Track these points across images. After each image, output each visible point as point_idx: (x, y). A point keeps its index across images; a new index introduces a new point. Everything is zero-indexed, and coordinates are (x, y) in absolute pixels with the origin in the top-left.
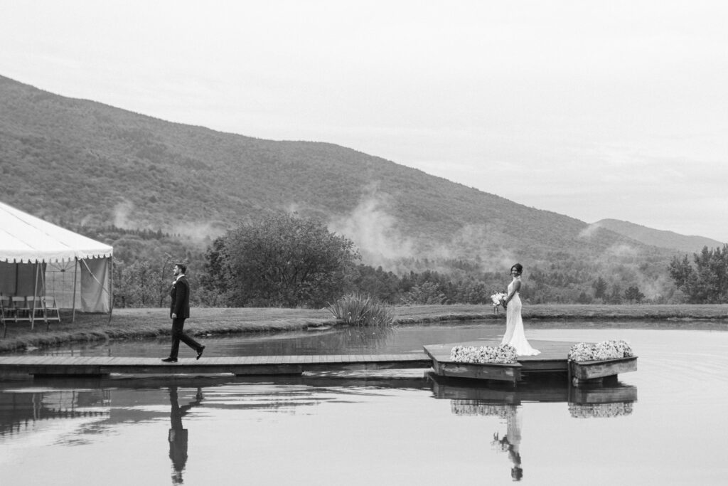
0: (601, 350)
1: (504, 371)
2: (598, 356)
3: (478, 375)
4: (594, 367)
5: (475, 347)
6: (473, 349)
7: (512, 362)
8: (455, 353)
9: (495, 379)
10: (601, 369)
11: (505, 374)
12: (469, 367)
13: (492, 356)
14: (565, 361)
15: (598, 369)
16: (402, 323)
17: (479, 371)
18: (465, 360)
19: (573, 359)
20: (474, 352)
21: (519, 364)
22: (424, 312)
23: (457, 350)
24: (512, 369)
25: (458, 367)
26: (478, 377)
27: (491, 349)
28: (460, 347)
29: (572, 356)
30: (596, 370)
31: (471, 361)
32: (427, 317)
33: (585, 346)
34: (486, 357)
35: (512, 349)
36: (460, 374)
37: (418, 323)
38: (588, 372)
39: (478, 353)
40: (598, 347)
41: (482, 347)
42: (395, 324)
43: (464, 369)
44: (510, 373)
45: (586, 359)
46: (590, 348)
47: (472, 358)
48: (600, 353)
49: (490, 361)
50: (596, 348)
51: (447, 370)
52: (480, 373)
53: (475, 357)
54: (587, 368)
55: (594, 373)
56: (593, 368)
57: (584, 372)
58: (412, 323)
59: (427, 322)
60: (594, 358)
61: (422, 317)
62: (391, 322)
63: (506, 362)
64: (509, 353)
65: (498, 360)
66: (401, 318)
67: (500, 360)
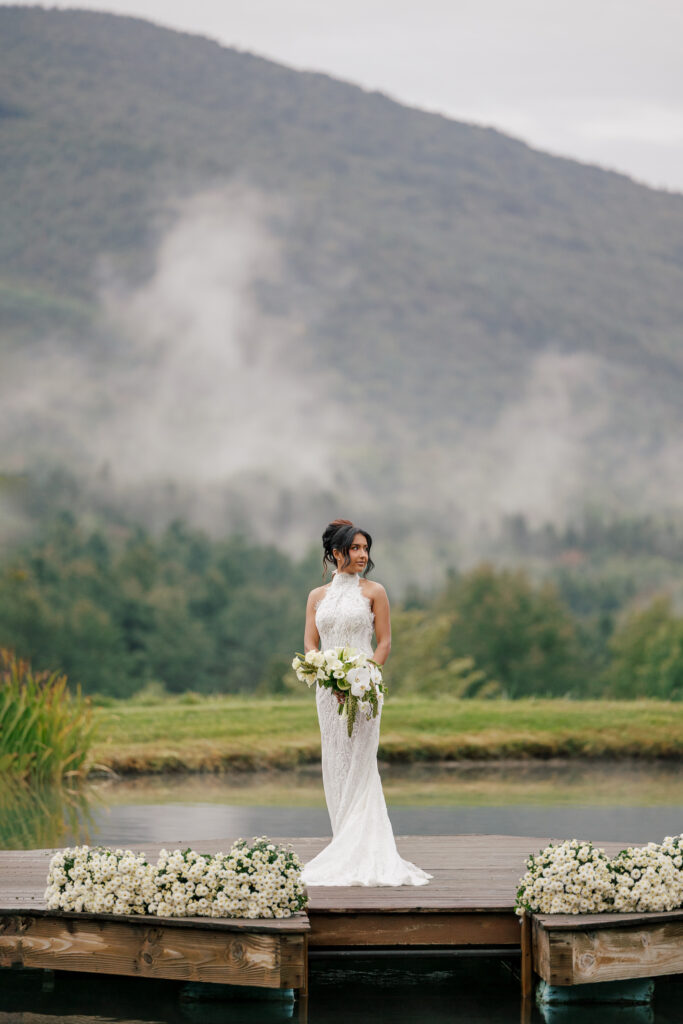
0: (651, 870)
1: (239, 949)
2: (635, 894)
3: (143, 962)
4: (606, 937)
5: (137, 854)
6: (131, 860)
7: (280, 913)
8: (58, 874)
9: (205, 979)
10: (640, 946)
11: (244, 964)
12: (111, 931)
13: (201, 890)
14: (507, 914)
15: (626, 945)
16: (128, 772)
17: (147, 947)
18: (97, 902)
19: (534, 905)
20: (131, 873)
21: (302, 923)
22: (239, 726)
23: (69, 865)
24: (267, 940)
25: (72, 931)
26: (145, 972)
27: (201, 862)
28: (79, 852)
29: (529, 892)
30: (614, 952)
31: (120, 909)
32: (244, 751)
33: (584, 853)
34: (179, 893)
35: (279, 863)
36: (79, 958)
37: (201, 770)
38: (577, 958)
39: (148, 879)
40: (637, 860)
41: (164, 853)
42: (96, 775)
43: (91, 941)
44: (262, 957)
45: (587, 905)
46: (602, 865)
47: (124, 895)
48: (644, 883)
49: (193, 906)
50: (628, 864)
51: (29, 941)
52: (149, 958)
53: (136, 892)
54: (574, 942)
55: (609, 960)
56: (602, 943)
57: (562, 958)
58: (175, 770)
59: (239, 770)
60: (619, 903)
61: (219, 747)
62: (75, 765)
63: (253, 912)
64: (266, 878)
65: (223, 904)
66: (125, 753)
67: (231, 906)
